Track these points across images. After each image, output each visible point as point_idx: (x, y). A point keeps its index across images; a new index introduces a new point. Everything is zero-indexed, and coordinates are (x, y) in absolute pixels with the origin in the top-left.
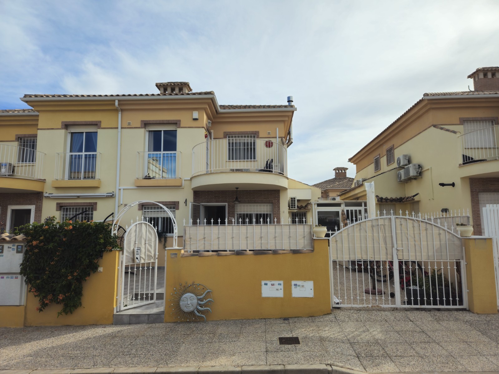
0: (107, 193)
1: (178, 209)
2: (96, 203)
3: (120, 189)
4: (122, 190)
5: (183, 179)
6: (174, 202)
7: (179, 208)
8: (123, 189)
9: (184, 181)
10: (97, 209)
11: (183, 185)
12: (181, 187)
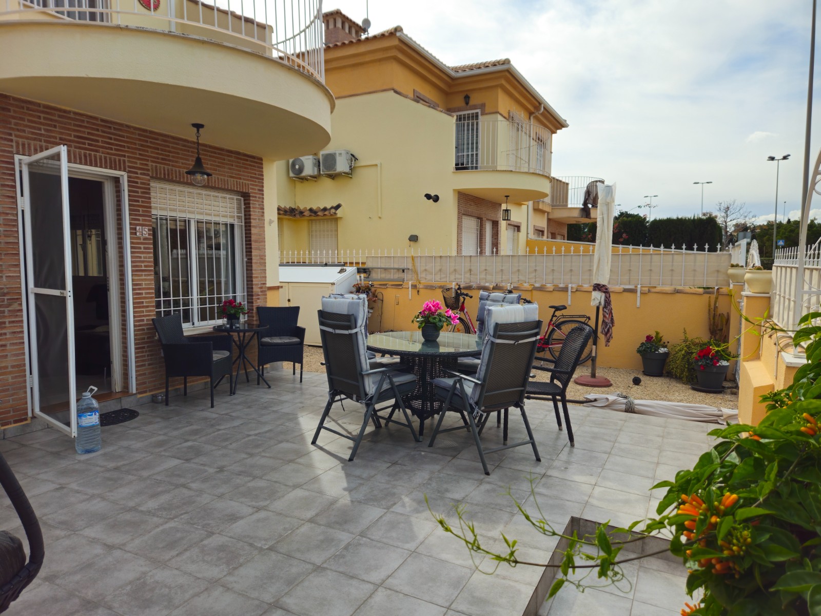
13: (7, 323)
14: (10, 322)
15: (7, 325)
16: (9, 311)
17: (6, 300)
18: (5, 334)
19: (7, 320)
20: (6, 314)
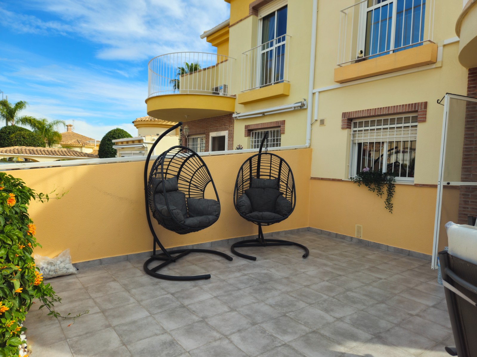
0: (296, 103)
1: (424, 120)
2: (284, 122)
3: (314, 94)
4: (317, 94)
5: (440, 45)
6: (415, 104)
7: (426, 118)
8: (319, 92)
9: (442, 48)
10: (285, 132)
11: (439, 59)
12: (434, 66)
13: (470, 202)
14: (471, 202)
15: (470, 203)
16: (472, 195)
17: (471, 189)
18: (468, 208)
19: (470, 200)
20: (470, 196)
